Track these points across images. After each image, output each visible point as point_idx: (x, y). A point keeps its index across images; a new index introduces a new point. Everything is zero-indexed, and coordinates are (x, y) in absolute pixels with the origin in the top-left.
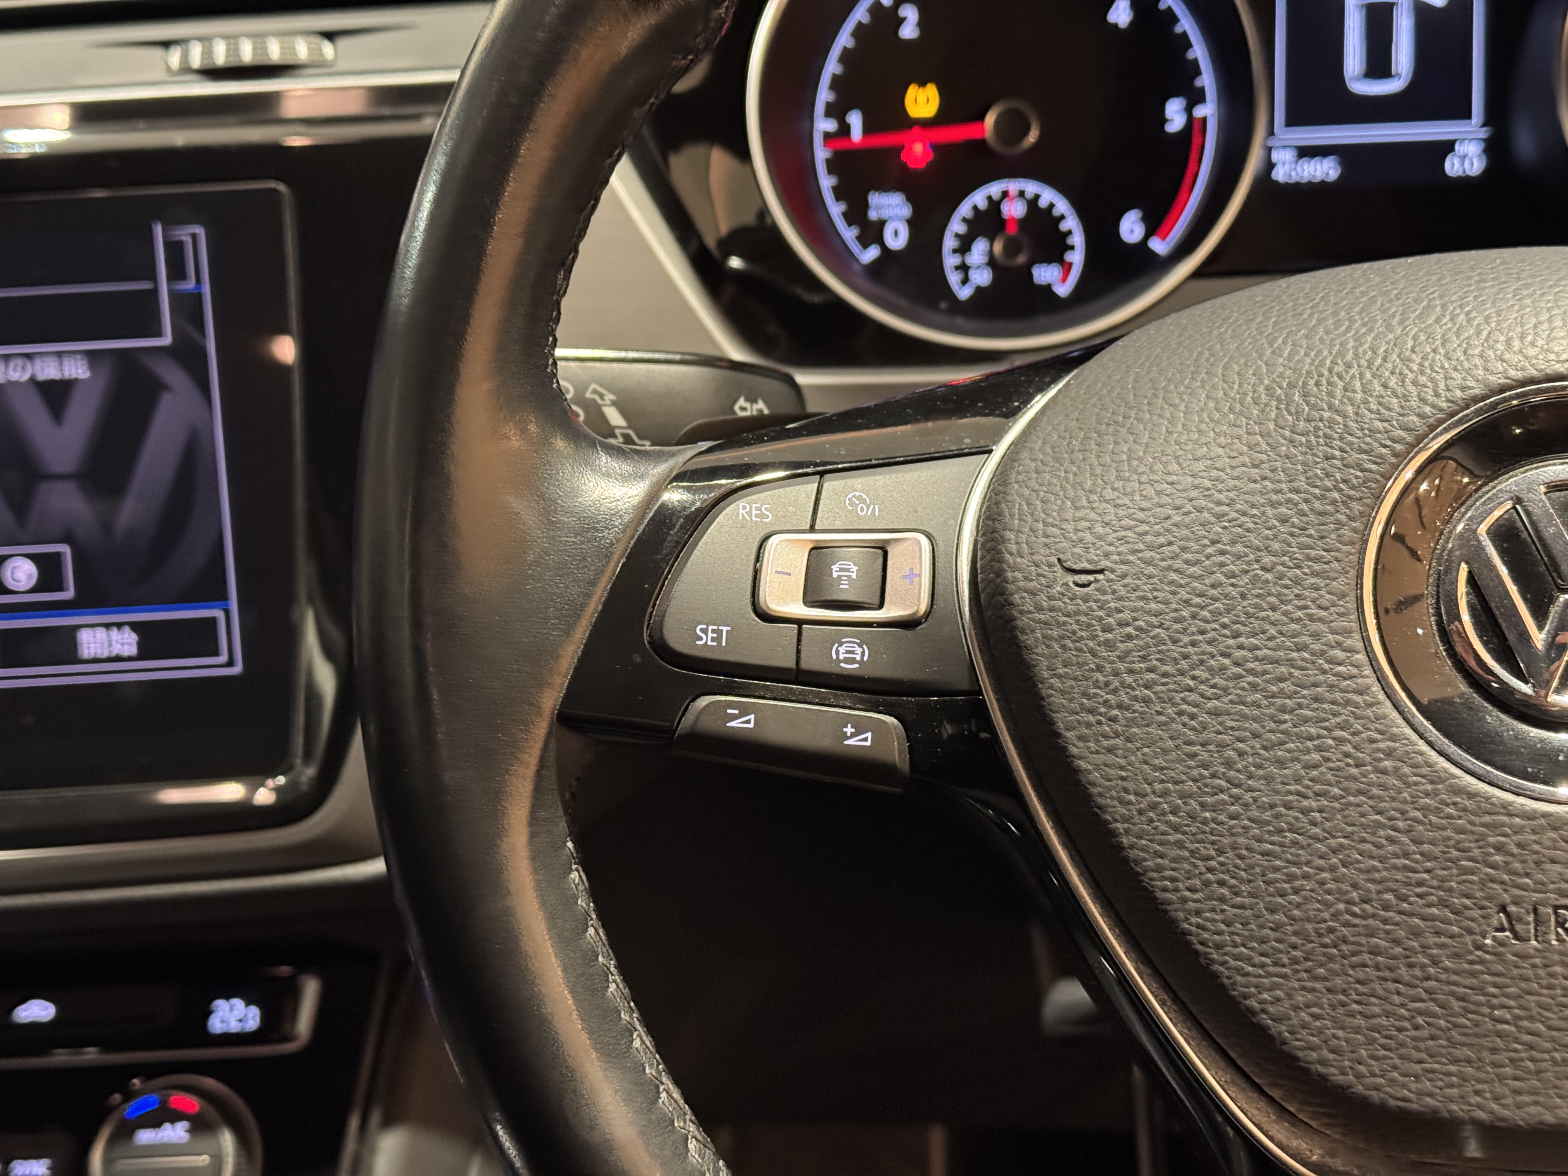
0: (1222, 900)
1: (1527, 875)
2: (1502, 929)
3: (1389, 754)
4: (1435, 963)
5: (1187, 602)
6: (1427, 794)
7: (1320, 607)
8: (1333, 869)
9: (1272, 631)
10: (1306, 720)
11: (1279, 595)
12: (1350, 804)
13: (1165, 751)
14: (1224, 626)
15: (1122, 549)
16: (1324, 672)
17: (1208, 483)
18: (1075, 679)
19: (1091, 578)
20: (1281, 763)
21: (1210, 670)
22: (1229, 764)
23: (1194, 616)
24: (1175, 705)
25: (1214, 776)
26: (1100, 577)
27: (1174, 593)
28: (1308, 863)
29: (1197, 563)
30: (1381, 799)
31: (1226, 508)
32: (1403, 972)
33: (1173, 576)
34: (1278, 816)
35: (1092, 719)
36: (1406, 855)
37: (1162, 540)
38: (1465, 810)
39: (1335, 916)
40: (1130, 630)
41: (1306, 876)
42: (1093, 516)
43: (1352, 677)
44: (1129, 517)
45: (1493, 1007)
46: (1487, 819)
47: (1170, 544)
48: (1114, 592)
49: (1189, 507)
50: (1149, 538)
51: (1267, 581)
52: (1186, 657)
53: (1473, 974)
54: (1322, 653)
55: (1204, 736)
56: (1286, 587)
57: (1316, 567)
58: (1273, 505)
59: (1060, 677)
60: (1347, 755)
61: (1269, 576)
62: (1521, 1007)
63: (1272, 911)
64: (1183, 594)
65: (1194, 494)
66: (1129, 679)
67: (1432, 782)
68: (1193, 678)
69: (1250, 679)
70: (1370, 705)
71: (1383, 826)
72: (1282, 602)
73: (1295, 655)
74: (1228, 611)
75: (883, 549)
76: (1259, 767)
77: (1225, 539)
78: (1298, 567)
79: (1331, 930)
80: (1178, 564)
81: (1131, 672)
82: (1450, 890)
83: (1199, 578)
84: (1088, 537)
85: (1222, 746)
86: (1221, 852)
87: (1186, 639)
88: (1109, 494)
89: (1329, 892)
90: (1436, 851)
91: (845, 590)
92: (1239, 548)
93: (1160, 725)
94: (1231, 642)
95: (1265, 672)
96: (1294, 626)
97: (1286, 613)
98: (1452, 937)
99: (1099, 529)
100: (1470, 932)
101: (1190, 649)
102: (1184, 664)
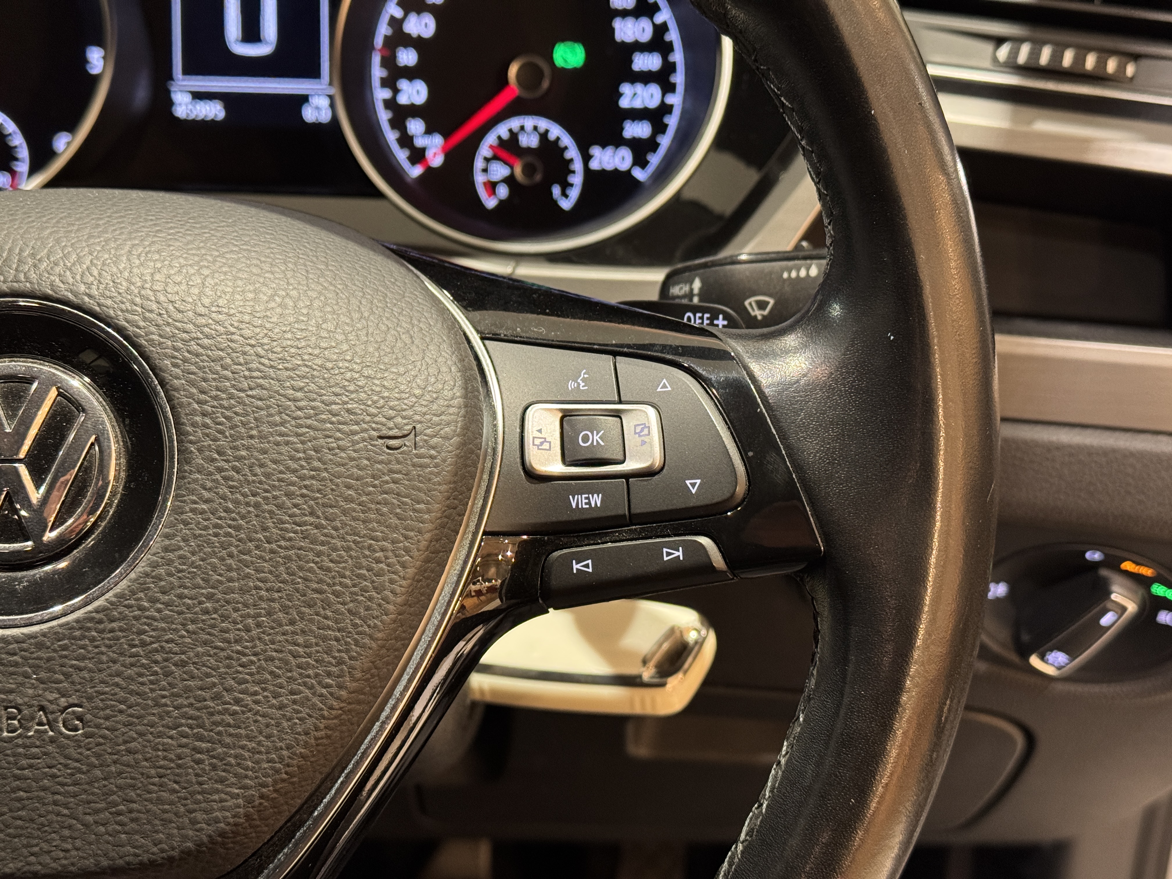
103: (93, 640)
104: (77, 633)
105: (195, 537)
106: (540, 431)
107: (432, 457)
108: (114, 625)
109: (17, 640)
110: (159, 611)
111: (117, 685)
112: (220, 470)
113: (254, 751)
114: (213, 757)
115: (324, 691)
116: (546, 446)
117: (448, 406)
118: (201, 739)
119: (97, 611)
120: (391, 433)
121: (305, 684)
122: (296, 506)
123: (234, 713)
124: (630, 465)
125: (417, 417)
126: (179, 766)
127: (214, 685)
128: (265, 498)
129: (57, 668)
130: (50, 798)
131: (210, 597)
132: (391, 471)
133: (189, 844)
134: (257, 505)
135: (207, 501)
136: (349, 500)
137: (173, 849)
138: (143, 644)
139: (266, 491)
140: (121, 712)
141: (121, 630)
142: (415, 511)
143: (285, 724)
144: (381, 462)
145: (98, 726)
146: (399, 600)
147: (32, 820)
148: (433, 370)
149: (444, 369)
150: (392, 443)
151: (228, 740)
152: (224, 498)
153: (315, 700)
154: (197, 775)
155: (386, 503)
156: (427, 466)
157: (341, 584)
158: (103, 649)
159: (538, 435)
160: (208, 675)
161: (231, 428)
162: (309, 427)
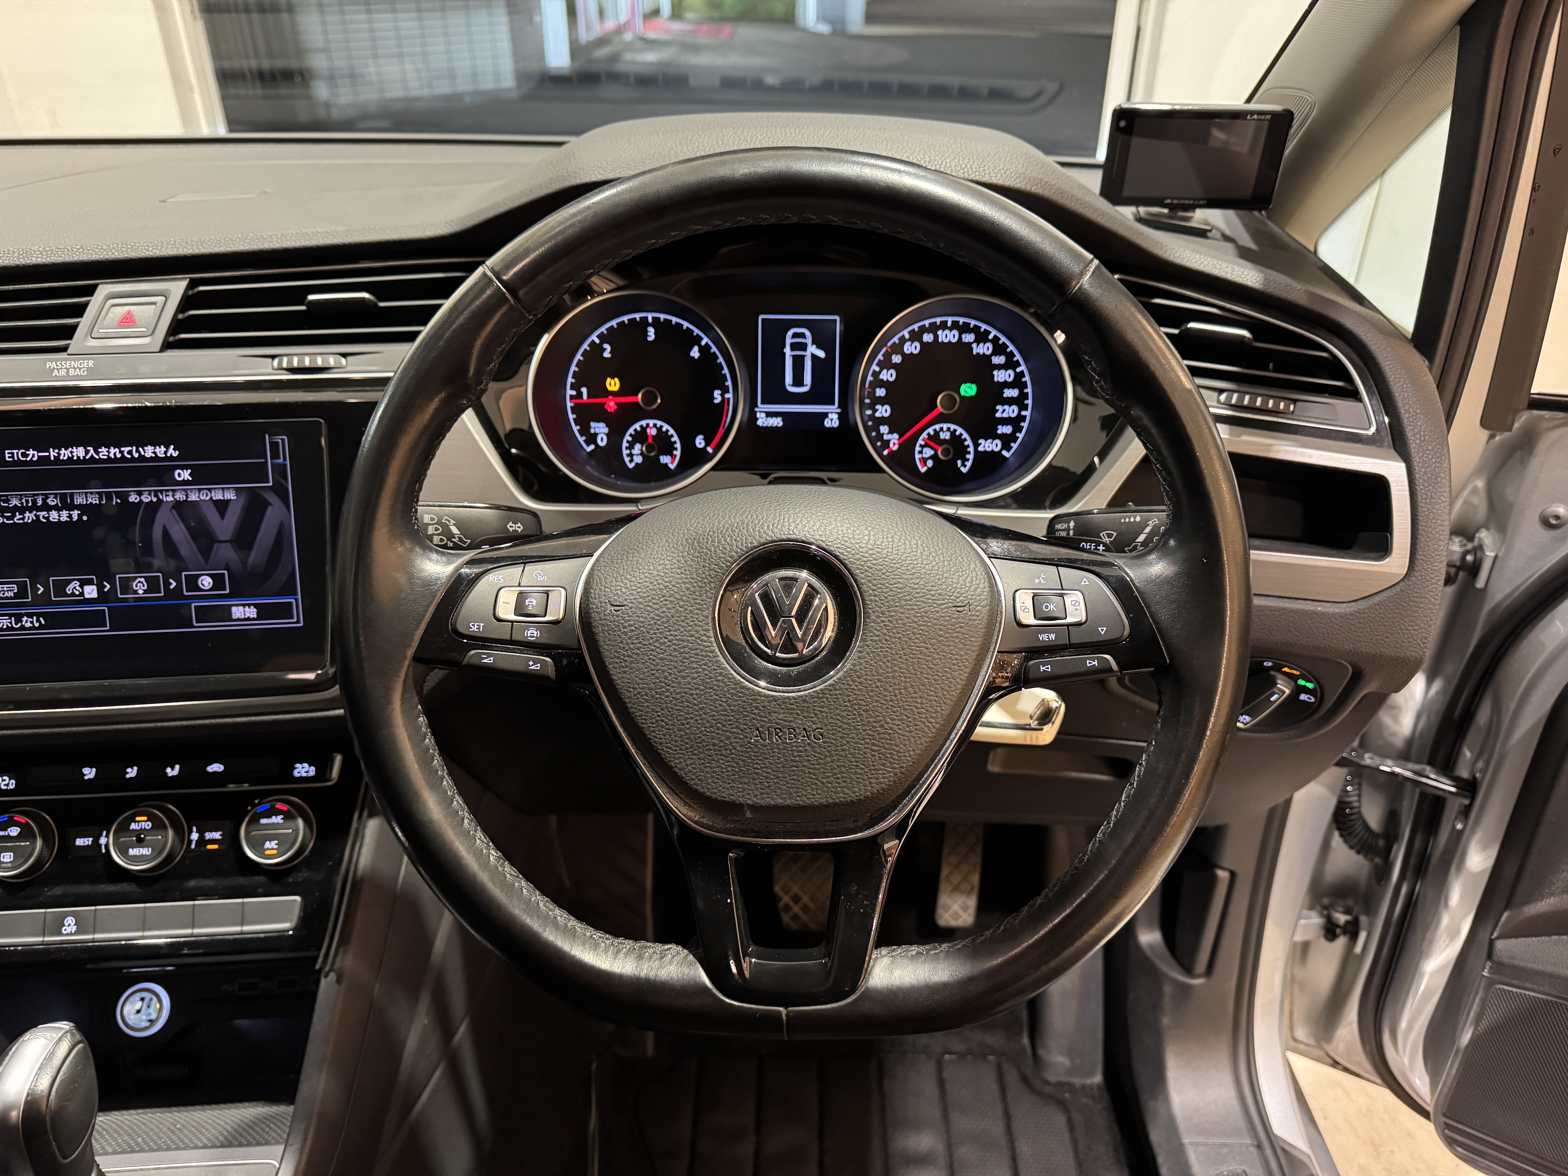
0: (662, 727)
1: (766, 717)
2: (757, 736)
3: (720, 674)
4: (734, 748)
5: (653, 618)
6: (733, 689)
7: (699, 621)
8: (700, 715)
9: (682, 630)
10: (693, 662)
11: (685, 616)
12: (707, 692)
13: (644, 673)
14: (666, 627)
15: (631, 598)
16: (699, 645)
17: (663, 574)
18: (613, 646)
19: (620, 608)
20: (683, 678)
21: (660, 643)
22: (666, 678)
23: (655, 623)
24: (648, 656)
25: (660, 682)
26: (623, 608)
27: (648, 615)
28: (692, 713)
29: (657, 604)
30: (718, 691)
31: (668, 584)
32: (723, 752)
33: (649, 608)
34: (682, 696)
35: (618, 661)
36: (725, 710)
37: (645, 595)
38: (745, 694)
39: (701, 732)
40: (633, 628)
41: (691, 718)
42: (622, 585)
43: (709, 647)
44: (635, 586)
45: (754, 764)
46: (753, 697)
47: (648, 596)
48: (628, 614)
49: (655, 583)
50: (641, 594)
51: (681, 611)
52: (652, 638)
53: (747, 752)
54: (699, 638)
55: (658, 668)
56: (687, 613)
57: (698, 606)
58: (684, 583)
59: (607, 645)
60: (706, 675)
61: (682, 609)
62: (763, 764)
63: (680, 731)
64: (652, 615)
65: (658, 578)
66: (632, 646)
67: (735, 684)
68: (654, 646)
69: (674, 647)
70: (714, 657)
71: (718, 700)
72: (686, 619)
73: (689, 638)
74: (667, 622)
75: (547, 593)
76: (676, 679)
77: (667, 595)
78: (692, 606)
79: (700, 737)
80: (651, 604)
81: (632, 643)
82: (740, 722)
83: (658, 609)
84: (620, 593)
85: (664, 671)
86: (662, 709)
87: (652, 632)
88: (628, 577)
89: (699, 724)
90: (735, 709)
91: (531, 610)
92: (672, 599)
93: (643, 663)
94: (668, 633)
95: (679, 645)
96: (690, 628)
97: (687, 623)
98: (740, 739)
99: (624, 590)
100: (746, 737)
101: (654, 636)
102: (651, 641)
103: (827, 698)
104: (821, 696)
105: (873, 652)
106: (1023, 603)
107: (978, 616)
108: (837, 692)
109: (794, 698)
110: (856, 686)
111: (838, 719)
112: (883, 621)
113: (898, 752)
114: (880, 754)
115: (930, 725)
116: (1026, 610)
117: (983, 592)
118: (874, 745)
119: (829, 686)
120: (958, 604)
121: (921, 721)
122: (917, 638)
123: (889, 734)
124: (1070, 620)
125: (969, 597)
126: (865, 757)
127: (881, 721)
128: (903, 635)
129: (812, 711)
130: (807, 771)
131: (879, 680)
132: (959, 622)
133: (869, 794)
134: (899, 638)
135: (877, 636)
136: (940, 636)
137: (861, 795)
138: (850, 701)
139: (903, 631)
140: (839, 732)
141: (840, 694)
142: (970, 641)
143: (912, 740)
144: (955, 618)
145: (829, 738)
146: (964, 683)
147: (799, 781)
148: (974, 574)
149: (979, 573)
150: (959, 609)
151: (887, 746)
152: (885, 634)
153: (926, 729)
154: (872, 762)
155: (957, 637)
156: (975, 620)
157: (937, 675)
158: (832, 703)
159: (1022, 605)
160: (878, 716)
161: (888, 602)
162: (922, 602)
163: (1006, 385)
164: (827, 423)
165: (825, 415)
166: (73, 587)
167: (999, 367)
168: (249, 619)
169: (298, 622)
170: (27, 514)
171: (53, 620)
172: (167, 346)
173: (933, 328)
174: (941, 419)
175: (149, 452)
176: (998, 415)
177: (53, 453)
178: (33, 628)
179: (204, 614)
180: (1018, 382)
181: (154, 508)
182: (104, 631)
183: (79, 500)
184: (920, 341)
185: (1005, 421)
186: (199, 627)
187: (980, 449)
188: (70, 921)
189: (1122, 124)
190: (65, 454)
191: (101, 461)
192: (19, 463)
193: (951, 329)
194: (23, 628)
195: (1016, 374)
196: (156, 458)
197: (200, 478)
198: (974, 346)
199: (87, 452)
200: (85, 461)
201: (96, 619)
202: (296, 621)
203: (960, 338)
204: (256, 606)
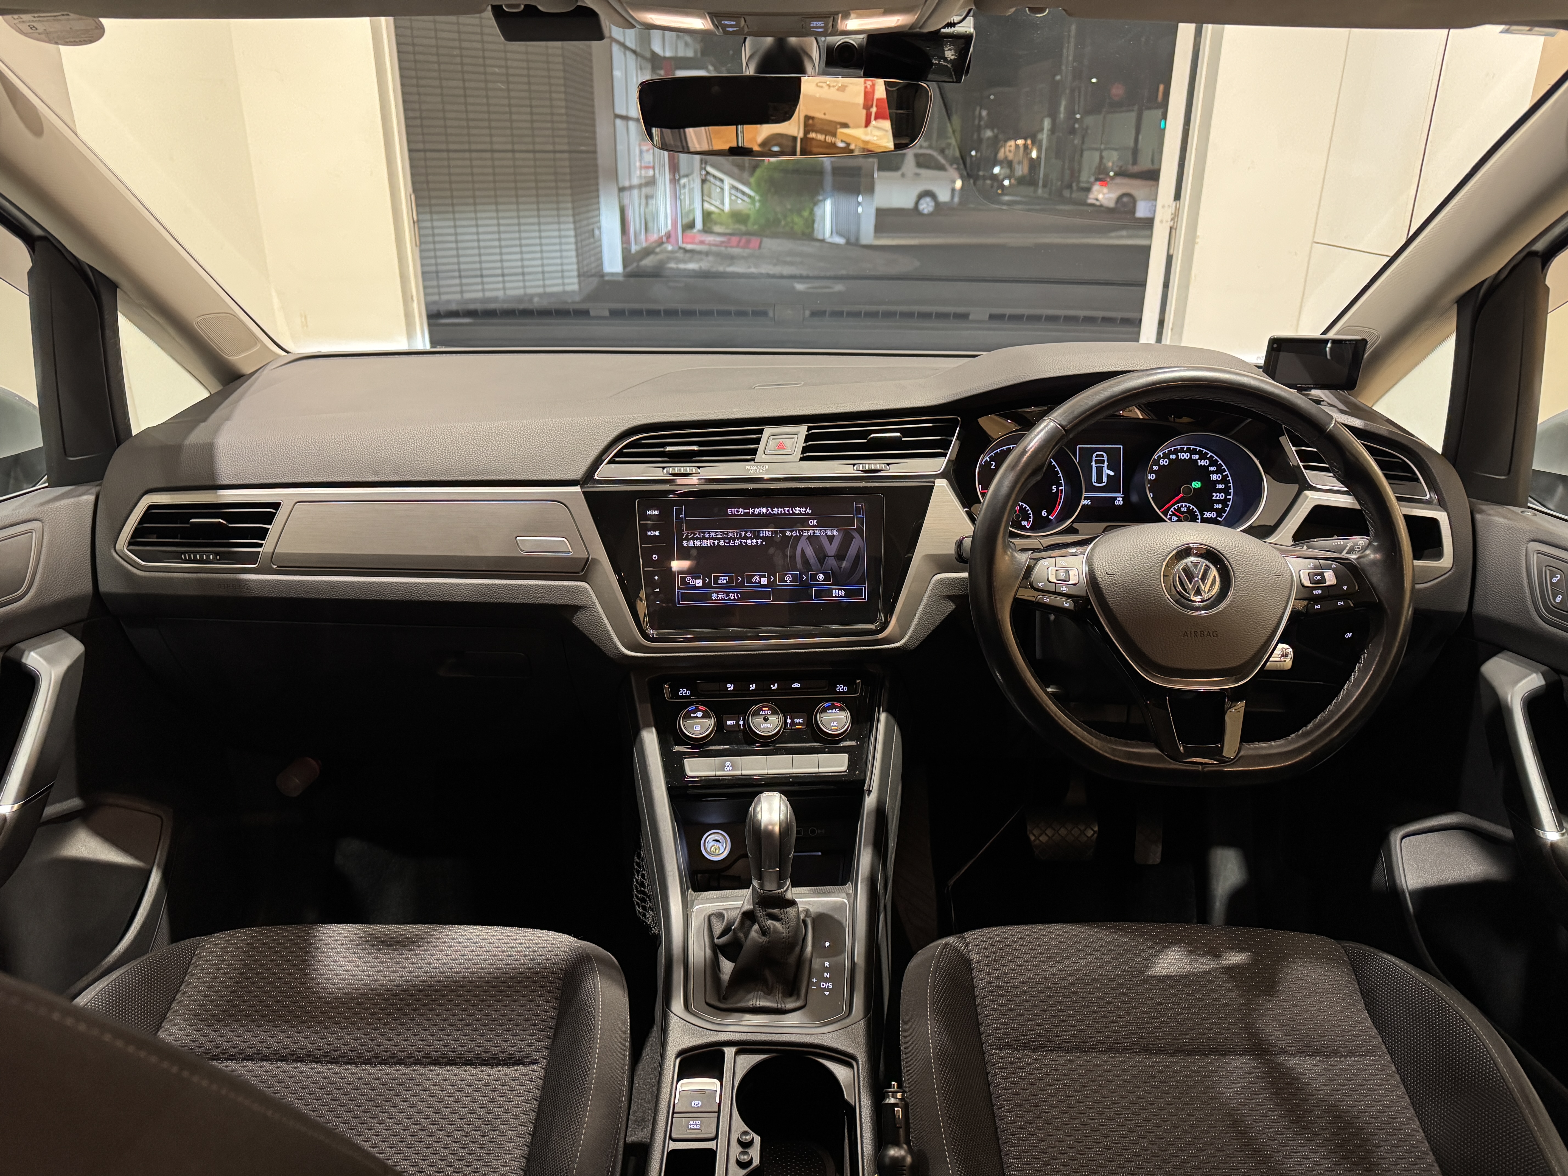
163: (1218, 482)
164: (1116, 503)
165: (1115, 498)
166: (756, 579)
167: (1213, 472)
168: (841, 596)
169: (865, 598)
170: (736, 541)
171: (744, 596)
172: (802, 459)
173: (1176, 452)
174: (1182, 500)
175: (797, 510)
176: (1214, 498)
177: (751, 511)
178: (735, 599)
179: (819, 594)
180: (1224, 480)
181: (798, 538)
182: (769, 601)
183: (762, 534)
184: (1169, 458)
185: (1218, 502)
186: (816, 600)
187: (1205, 516)
188: (728, 763)
189: (1275, 346)
190: (757, 511)
191: (774, 515)
192: (735, 515)
193: (1185, 452)
194: (730, 599)
195: (1223, 476)
196: (801, 514)
197: (821, 524)
198: (1199, 461)
199: (768, 510)
200: (766, 515)
201: (766, 595)
202: (863, 599)
203: (1191, 457)
204: (844, 590)
